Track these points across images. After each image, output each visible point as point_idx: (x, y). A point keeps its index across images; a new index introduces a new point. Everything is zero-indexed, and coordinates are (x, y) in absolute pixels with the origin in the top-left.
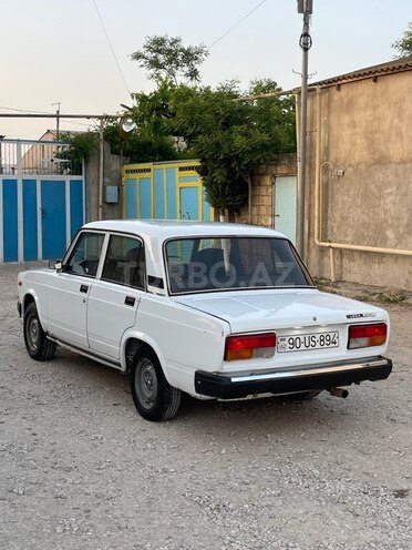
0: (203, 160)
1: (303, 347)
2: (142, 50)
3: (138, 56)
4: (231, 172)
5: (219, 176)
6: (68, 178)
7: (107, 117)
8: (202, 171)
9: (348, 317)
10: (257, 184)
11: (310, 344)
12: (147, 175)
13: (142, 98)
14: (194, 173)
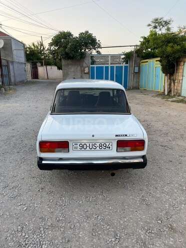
0: (161, 57)
1: (88, 148)
2: (150, 23)
3: (149, 25)
4: (169, 61)
5: (165, 63)
6: (124, 65)
7: (137, 46)
8: (160, 61)
9: (117, 136)
10: (178, 65)
11: (93, 147)
12: (147, 63)
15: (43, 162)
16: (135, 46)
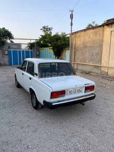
0: (53, 47)
1: (73, 93)
2: (42, 28)
4: (58, 49)
5: (56, 50)
6: (30, 50)
7: (37, 40)
8: (53, 49)
9: (85, 85)
10: (62, 51)
11: (75, 92)
12: (43, 50)
13: (42, 36)
14: (51, 49)
15: (53, 104)
16: (35, 40)
